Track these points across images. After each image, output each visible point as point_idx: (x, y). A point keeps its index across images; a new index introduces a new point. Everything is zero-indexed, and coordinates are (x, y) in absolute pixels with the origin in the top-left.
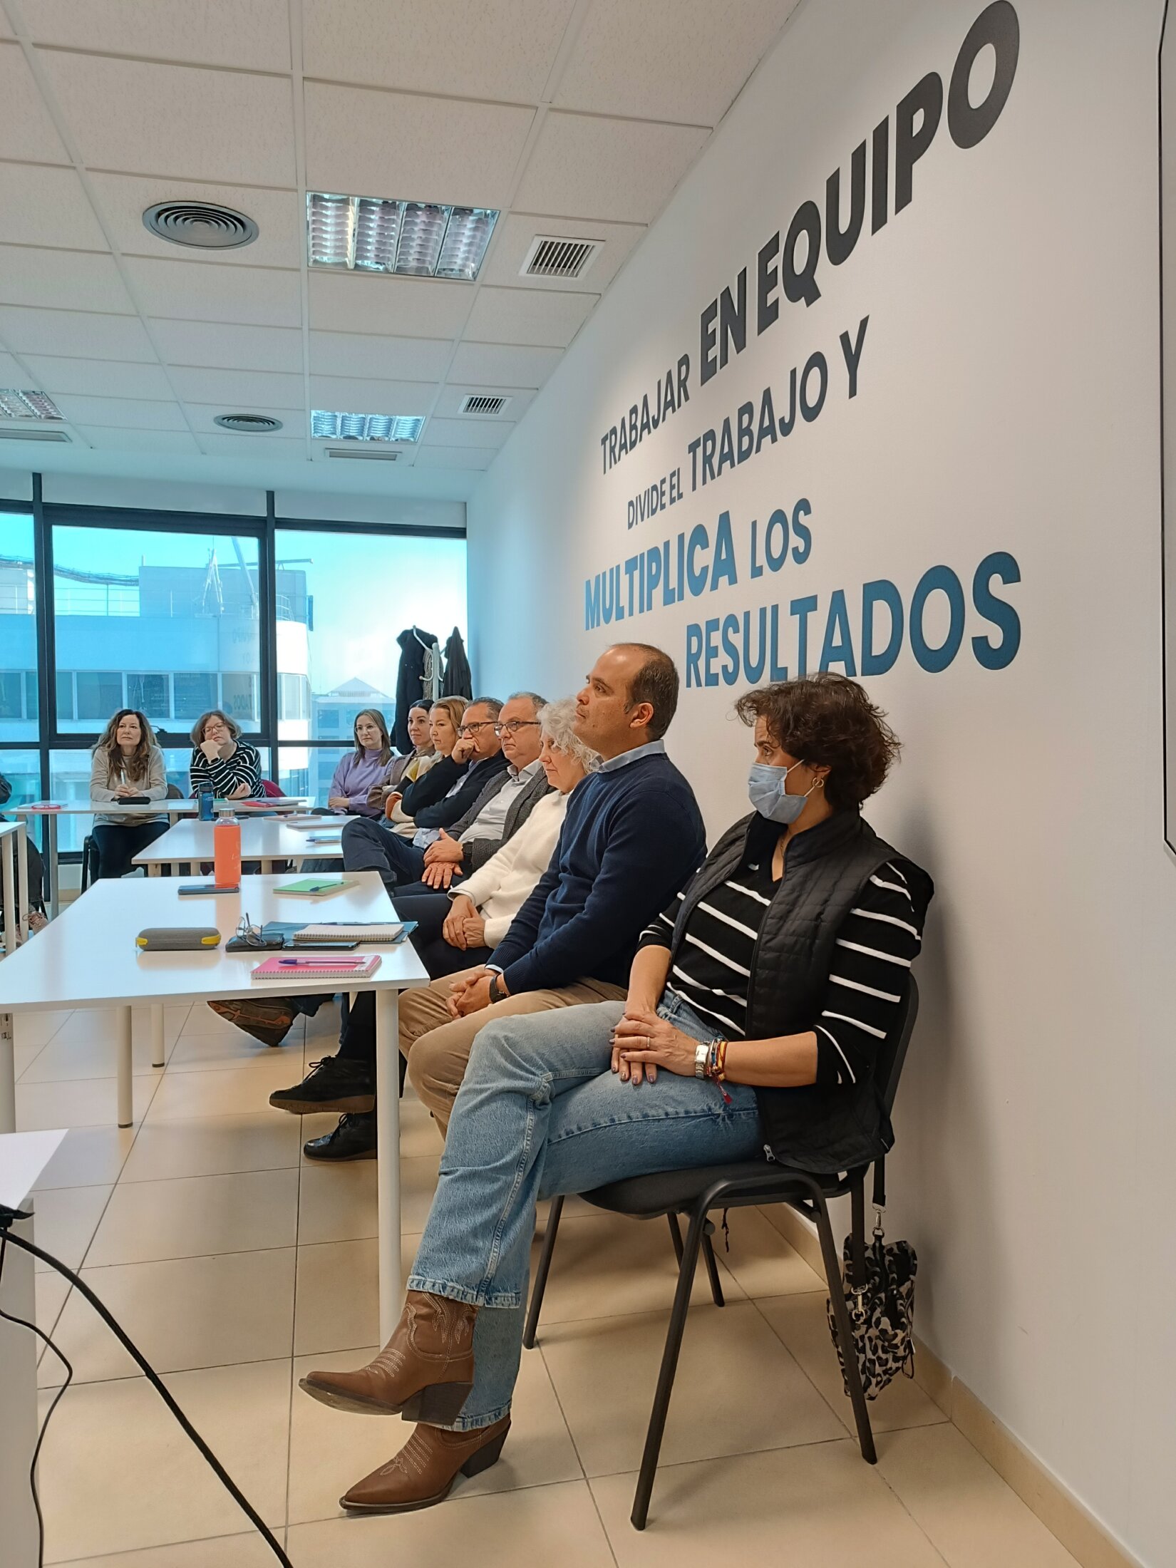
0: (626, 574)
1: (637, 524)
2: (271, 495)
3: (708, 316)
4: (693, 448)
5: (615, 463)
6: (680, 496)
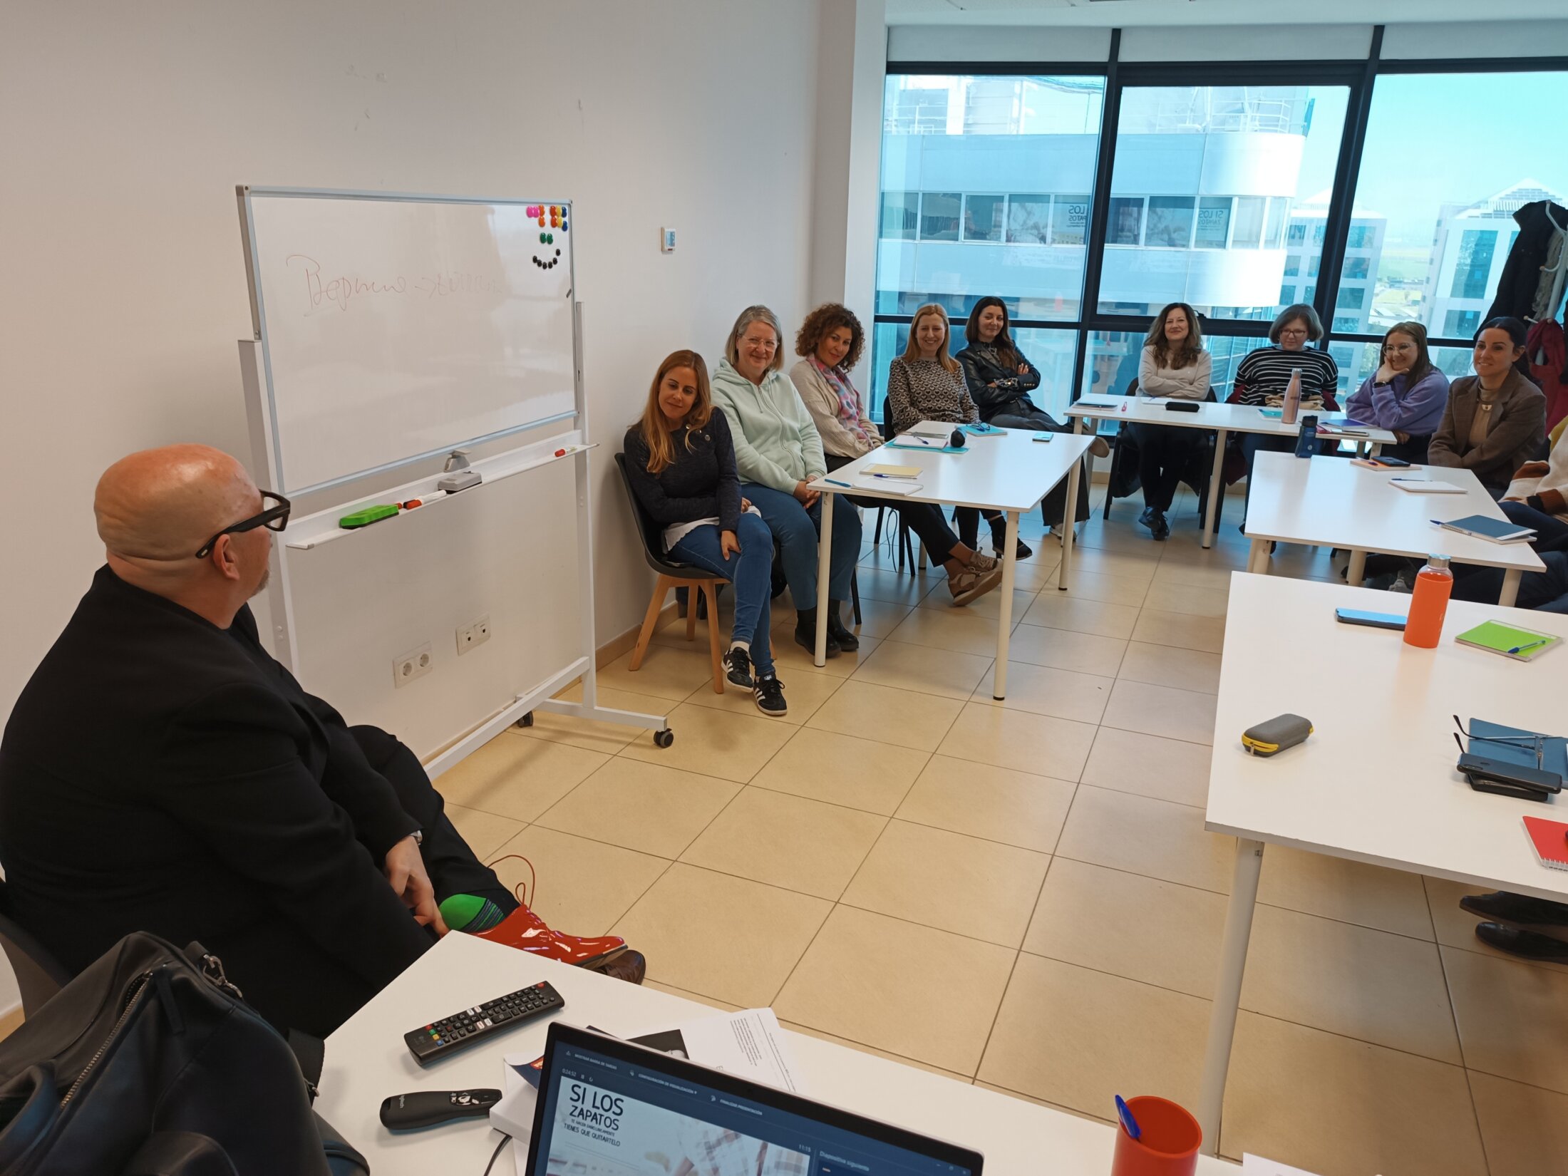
2: (1378, 30)
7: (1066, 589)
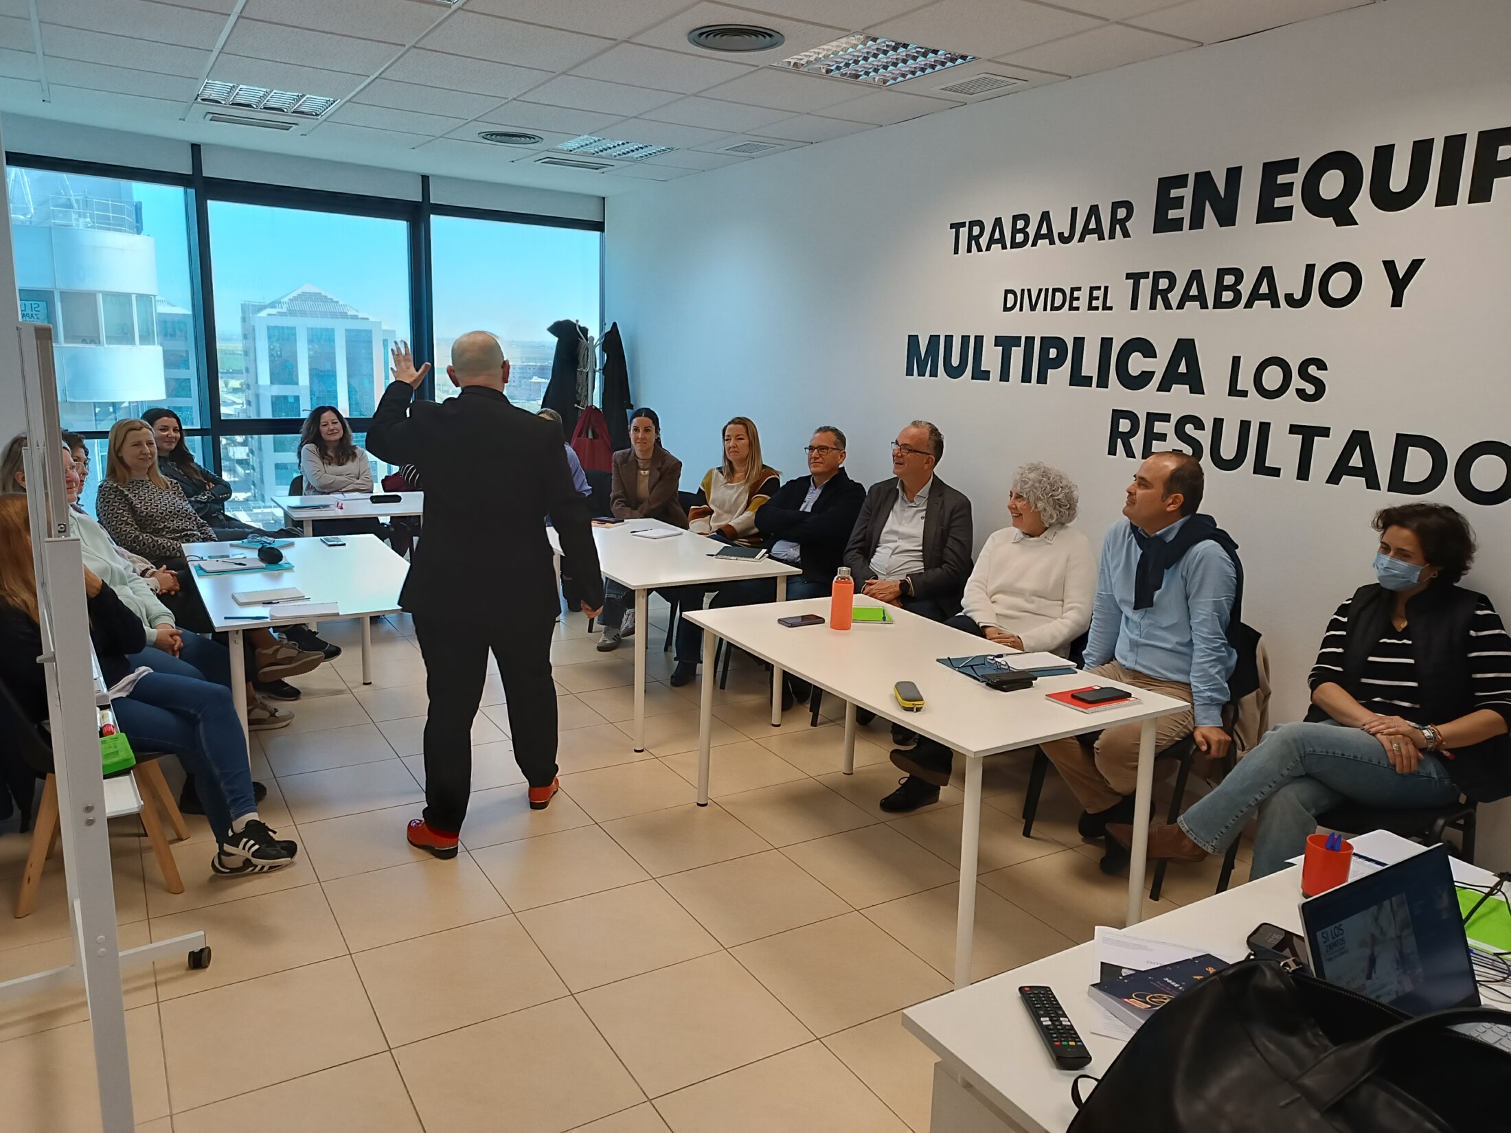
0: (996, 345)
1: (1021, 309)
2: (425, 179)
3: (1166, 184)
4: (1136, 277)
5: (980, 249)
6: (1105, 308)
7: (370, 683)
